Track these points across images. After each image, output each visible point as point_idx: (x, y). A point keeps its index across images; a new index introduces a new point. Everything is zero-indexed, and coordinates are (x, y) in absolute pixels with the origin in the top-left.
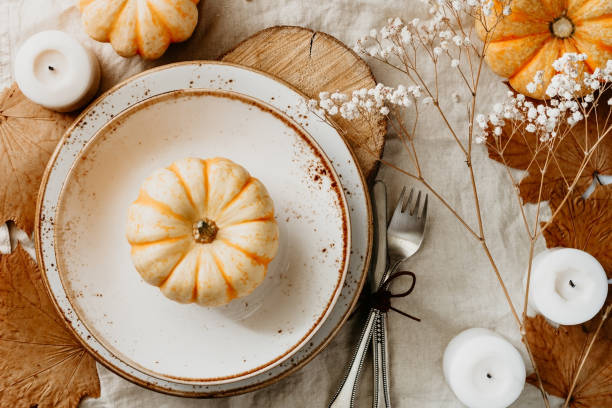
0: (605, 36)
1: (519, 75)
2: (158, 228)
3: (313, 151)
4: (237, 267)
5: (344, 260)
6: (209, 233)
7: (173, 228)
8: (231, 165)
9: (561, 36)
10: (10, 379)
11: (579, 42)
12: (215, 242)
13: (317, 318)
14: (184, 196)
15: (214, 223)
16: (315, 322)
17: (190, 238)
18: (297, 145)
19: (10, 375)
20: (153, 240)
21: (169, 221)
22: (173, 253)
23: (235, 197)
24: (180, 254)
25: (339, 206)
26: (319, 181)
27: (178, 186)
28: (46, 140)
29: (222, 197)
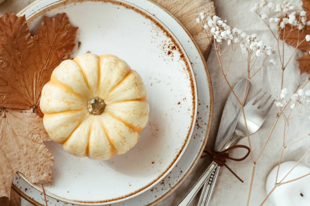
2: (62, 102)
3: (165, 33)
4: (118, 133)
5: (194, 108)
6: (99, 107)
7: (73, 103)
8: (117, 60)
12: (103, 115)
13: (179, 151)
14: (83, 80)
15: (103, 101)
16: (177, 154)
17: (86, 111)
18: (154, 31)
20: (59, 110)
21: (71, 98)
22: (73, 120)
23: (119, 83)
24: (78, 122)
25: (187, 71)
26: (171, 55)
27: (79, 73)
29: (110, 83)
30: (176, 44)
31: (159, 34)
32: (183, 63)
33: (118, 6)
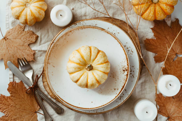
0: (167, 2)
1: (144, 15)
2: (78, 60)
3: (127, 63)
9: (155, 2)
10: (13, 118)
11: (160, 4)
18: (124, 60)
19: (13, 117)
25: (125, 81)
26: (124, 72)
28: (19, 46)
29: (98, 62)
30: (128, 70)
31: (125, 62)
32: (126, 77)
33: (119, 43)
